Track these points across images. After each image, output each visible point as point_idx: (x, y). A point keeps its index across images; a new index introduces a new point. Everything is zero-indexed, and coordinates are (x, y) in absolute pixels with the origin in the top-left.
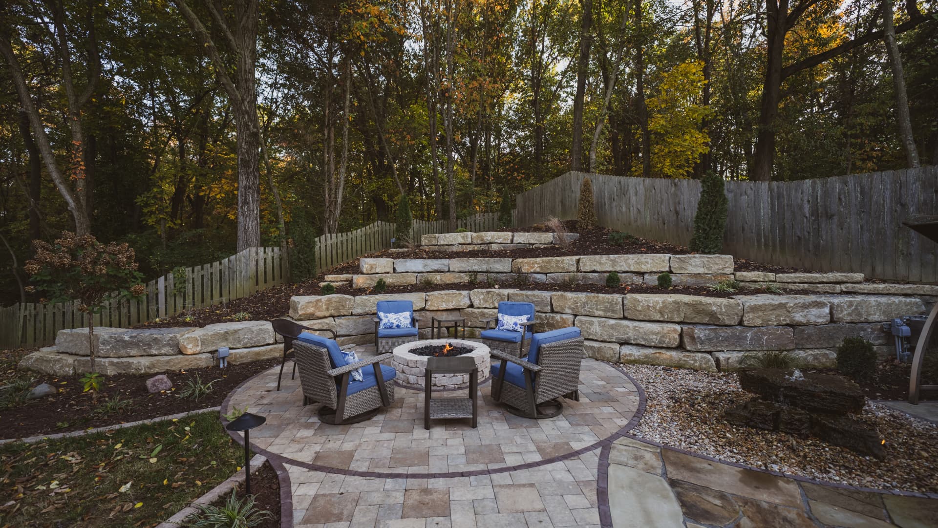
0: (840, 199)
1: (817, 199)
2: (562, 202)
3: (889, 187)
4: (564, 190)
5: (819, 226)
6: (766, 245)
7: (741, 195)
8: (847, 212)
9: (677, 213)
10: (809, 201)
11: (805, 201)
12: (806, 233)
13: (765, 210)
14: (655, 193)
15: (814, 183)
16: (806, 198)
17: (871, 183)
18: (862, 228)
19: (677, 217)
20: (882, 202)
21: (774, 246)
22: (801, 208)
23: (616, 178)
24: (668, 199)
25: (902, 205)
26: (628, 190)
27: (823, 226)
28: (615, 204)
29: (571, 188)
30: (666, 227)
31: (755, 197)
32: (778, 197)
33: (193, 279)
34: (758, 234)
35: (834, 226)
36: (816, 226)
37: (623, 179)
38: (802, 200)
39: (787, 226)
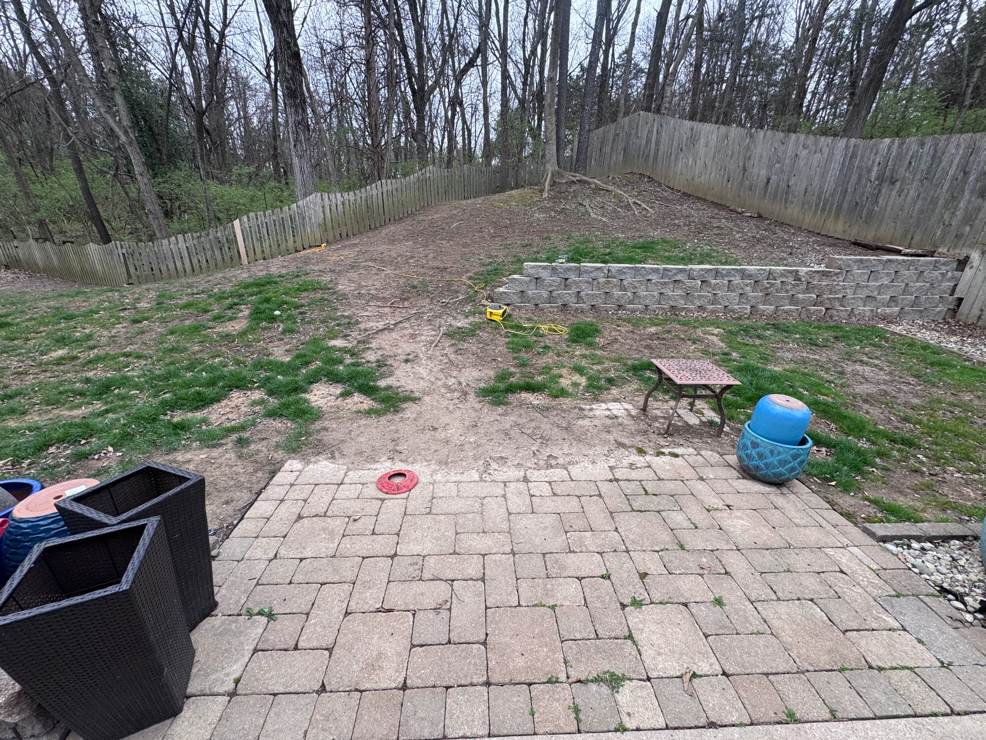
0: (910, 162)
1: (888, 161)
2: (625, 150)
3: (961, 152)
4: (629, 135)
5: (880, 191)
6: (823, 210)
7: (815, 153)
8: (911, 177)
9: (745, 170)
10: (879, 164)
11: (876, 164)
12: (865, 199)
13: (834, 172)
14: (727, 144)
15: (893, 142)
16: (877, 160)
17: (947, 146)
18: (918, 196)
19: (744, 173)
20: (948, 169)
21: (830, 211)
22: (869, 171)
23: (688, 124)
24: (739, 153)
25: (965, 173)
26: (699, 138)
27: (883, 191)
28: (682, 155)
29: (637, 133)
30: (729, 186)
31: (828, 155)
32: (851, 157)
33: (266, 223)
34: (819, 198)
35: (894, 193)
36: (876, 192)
37: (696, 124)
38: (874, 162)
39: (849, 190)
